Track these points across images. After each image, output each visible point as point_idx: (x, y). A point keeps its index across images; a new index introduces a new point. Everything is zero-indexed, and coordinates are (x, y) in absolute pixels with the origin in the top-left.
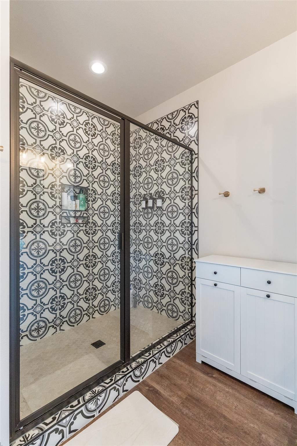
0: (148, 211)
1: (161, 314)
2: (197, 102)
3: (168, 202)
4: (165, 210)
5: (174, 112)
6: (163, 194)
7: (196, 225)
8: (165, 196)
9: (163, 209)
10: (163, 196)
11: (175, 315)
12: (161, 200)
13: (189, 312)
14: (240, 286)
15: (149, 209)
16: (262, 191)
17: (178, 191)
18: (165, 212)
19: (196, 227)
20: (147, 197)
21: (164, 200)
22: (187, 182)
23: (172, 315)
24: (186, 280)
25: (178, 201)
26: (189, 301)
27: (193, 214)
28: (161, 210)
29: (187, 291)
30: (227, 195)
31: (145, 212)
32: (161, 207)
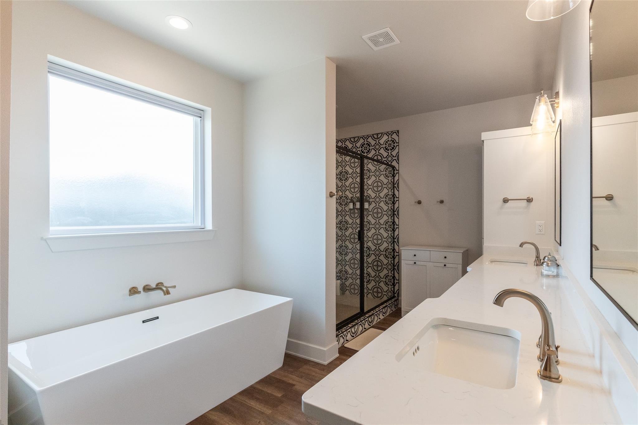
0: (354, 212)
1: (367, 297)
2: (398, 131)
3: (373, 205)
4: (371, 212)
5: (379, 134)
6: (369, 198)
7: (397, 224)
8: (371, 200)
9: (369, 211)
10: (369, 200)
11: (380, 295)
12: (368, 203)
13: (392, 291)
14: (430, 262)
15: (355, 210)
16: (442, 202)
17: (382, 197)
18: (371, 213)
19: (397, 225)
20: (354, 200)
21: (370, 203)
22: (390, 190)
23: (378, 296)
24: (389, 266)
25: (382, 204)
26: (392, 282)
27: (395, 215)
28: (368, 211)
29: (390, 274)
30: (419, 202)
31: (351, 212)
32: (367, 209)
